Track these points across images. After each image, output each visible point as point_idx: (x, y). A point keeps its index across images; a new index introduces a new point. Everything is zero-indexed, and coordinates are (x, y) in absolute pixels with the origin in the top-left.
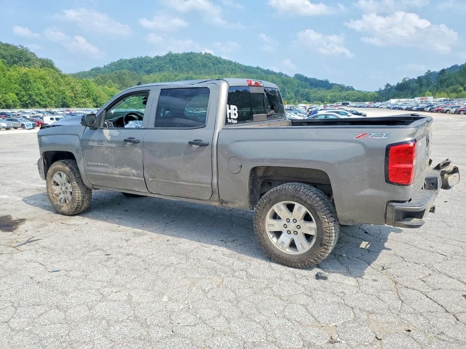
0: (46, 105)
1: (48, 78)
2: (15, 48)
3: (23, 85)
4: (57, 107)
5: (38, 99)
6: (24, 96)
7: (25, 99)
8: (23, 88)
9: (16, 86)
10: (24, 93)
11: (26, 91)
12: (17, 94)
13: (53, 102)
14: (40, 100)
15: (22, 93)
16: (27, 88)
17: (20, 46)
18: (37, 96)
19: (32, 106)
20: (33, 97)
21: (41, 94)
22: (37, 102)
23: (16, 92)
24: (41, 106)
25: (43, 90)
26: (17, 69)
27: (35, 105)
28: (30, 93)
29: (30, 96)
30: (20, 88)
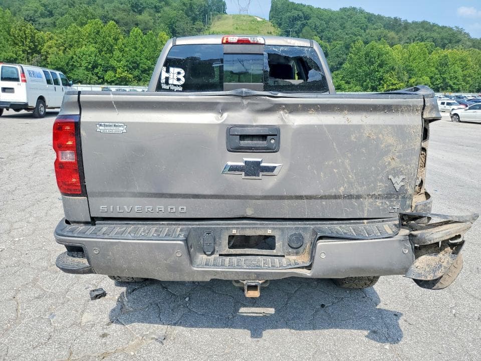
0: (459, 89)
1: (470, 59)
2: (451, 29)
3: (440, 68)
4: (470, 92)
5: (451, 83)
6: (437, 80)
7: (438, 82)
8: (439, 71)
9: (433, 69)
10: (439, 76)
11: (441, 74)
12: (431, 78)
13: (468, 86)
14: (454, 84)
15: (436, 76)
16: (444, 71)
17: (456, 27)
18: (451, 79)
19: (443, 90)
20: (447, 80)
21: (456, 77)
22: (450, 86)
23: (431, 75)
24: (453, 90)
25: (460, 73)
26: (439, 51)
27: (447, 89)
28: (445, 76)
29: (444, 79)
30: (437, 71)
